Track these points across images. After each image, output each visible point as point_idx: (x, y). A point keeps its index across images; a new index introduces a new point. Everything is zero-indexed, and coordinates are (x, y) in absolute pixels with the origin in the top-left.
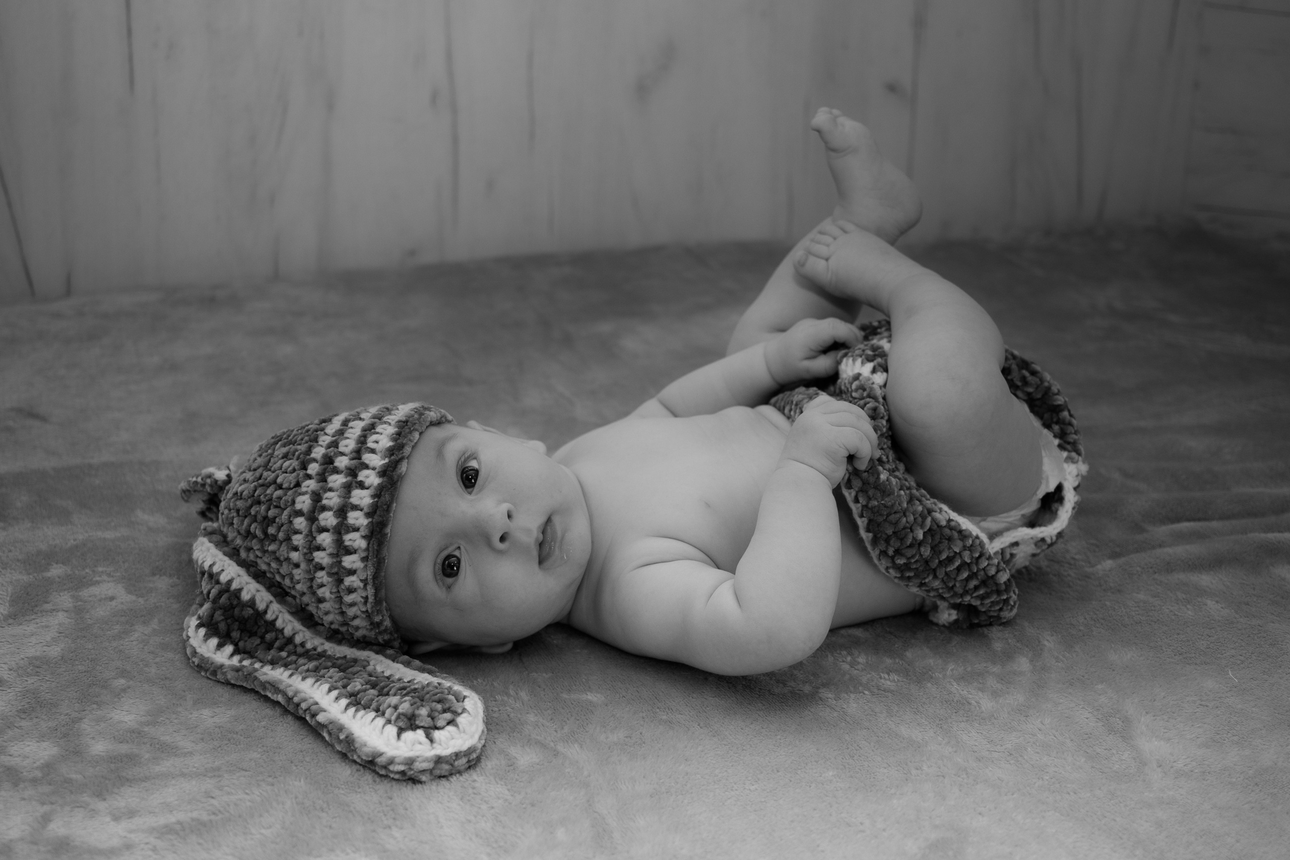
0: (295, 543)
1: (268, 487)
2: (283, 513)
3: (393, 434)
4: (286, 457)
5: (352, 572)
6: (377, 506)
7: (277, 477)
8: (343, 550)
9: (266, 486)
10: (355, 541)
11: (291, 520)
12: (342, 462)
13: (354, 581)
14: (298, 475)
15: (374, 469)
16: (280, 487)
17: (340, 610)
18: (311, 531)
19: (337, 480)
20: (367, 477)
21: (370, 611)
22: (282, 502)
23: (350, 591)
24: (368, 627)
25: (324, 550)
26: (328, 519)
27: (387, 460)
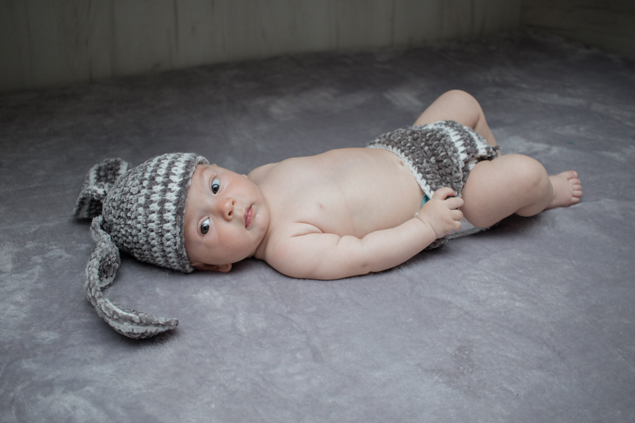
0: (139, 220)
1: (127, 194)
2: (133, 206)
3: (184, 167)
4: (133, 179)
5: (168, 231)
6: (179, 200)
7: (130, 189)
8: (163, 221)
9: (125, 194)
10: (169, 217)
11: (137, 209)
12: (159, 179)
13: (169, 236)
14: (139, 187)
15: (176, 183)
16: (132, 194)
17: (162, 250)
18: (146, 213)
19: (158, 188)
20: (173, 186)
21: (178, 249)
22: (133, 200)
23: (168, 240)
24: (176, 257)
25: (154, 222)
26: (155, 207)
27: (182, 179)
